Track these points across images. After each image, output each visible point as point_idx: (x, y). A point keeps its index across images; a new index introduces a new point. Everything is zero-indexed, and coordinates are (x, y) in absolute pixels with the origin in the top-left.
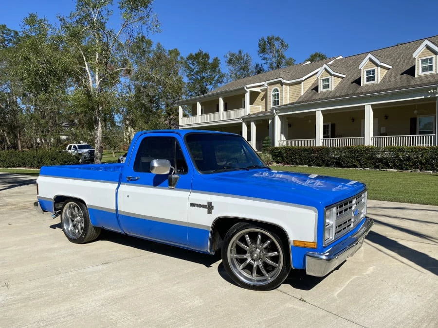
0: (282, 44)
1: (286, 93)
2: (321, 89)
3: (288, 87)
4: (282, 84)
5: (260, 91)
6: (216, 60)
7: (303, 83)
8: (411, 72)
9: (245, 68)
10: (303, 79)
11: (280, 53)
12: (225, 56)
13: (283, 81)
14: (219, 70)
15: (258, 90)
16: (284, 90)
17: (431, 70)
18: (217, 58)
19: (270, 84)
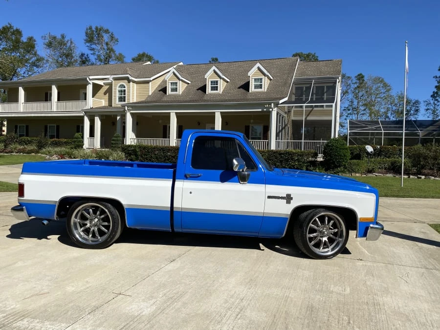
0: (112, 37)
1: (133, 90)
2: (169, 92)
3: (135, 85)
4: (129, 81)
5: (103, 84)
6: (31, 39)
7: (150, 83)
8: (246, 87)
9: (68, 55)
10: (151, 79)
11: (109, 46)
12: (44, 38)
13: (131, 78)
14: (36, 52)
15: (101, 83)
16: (131, 87)
17: (261, 88)
18: (32, 37)
19: (115, 79)
